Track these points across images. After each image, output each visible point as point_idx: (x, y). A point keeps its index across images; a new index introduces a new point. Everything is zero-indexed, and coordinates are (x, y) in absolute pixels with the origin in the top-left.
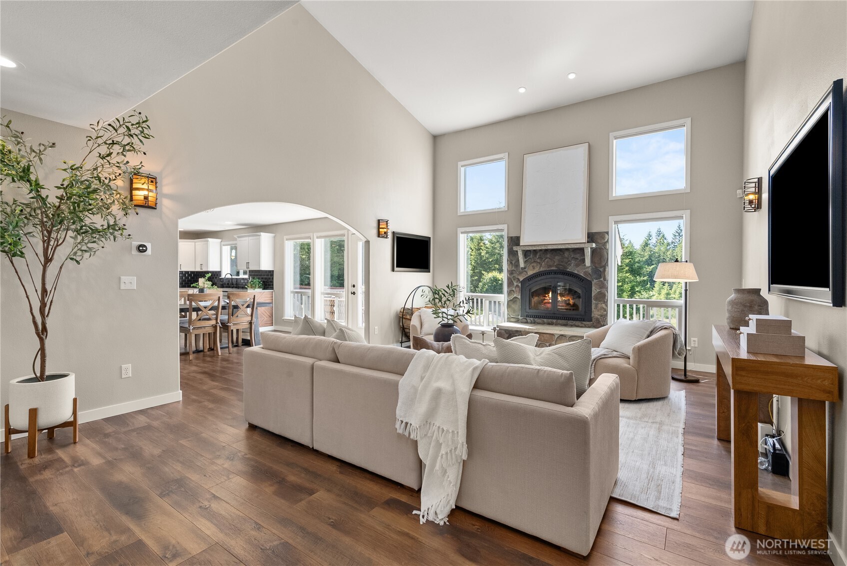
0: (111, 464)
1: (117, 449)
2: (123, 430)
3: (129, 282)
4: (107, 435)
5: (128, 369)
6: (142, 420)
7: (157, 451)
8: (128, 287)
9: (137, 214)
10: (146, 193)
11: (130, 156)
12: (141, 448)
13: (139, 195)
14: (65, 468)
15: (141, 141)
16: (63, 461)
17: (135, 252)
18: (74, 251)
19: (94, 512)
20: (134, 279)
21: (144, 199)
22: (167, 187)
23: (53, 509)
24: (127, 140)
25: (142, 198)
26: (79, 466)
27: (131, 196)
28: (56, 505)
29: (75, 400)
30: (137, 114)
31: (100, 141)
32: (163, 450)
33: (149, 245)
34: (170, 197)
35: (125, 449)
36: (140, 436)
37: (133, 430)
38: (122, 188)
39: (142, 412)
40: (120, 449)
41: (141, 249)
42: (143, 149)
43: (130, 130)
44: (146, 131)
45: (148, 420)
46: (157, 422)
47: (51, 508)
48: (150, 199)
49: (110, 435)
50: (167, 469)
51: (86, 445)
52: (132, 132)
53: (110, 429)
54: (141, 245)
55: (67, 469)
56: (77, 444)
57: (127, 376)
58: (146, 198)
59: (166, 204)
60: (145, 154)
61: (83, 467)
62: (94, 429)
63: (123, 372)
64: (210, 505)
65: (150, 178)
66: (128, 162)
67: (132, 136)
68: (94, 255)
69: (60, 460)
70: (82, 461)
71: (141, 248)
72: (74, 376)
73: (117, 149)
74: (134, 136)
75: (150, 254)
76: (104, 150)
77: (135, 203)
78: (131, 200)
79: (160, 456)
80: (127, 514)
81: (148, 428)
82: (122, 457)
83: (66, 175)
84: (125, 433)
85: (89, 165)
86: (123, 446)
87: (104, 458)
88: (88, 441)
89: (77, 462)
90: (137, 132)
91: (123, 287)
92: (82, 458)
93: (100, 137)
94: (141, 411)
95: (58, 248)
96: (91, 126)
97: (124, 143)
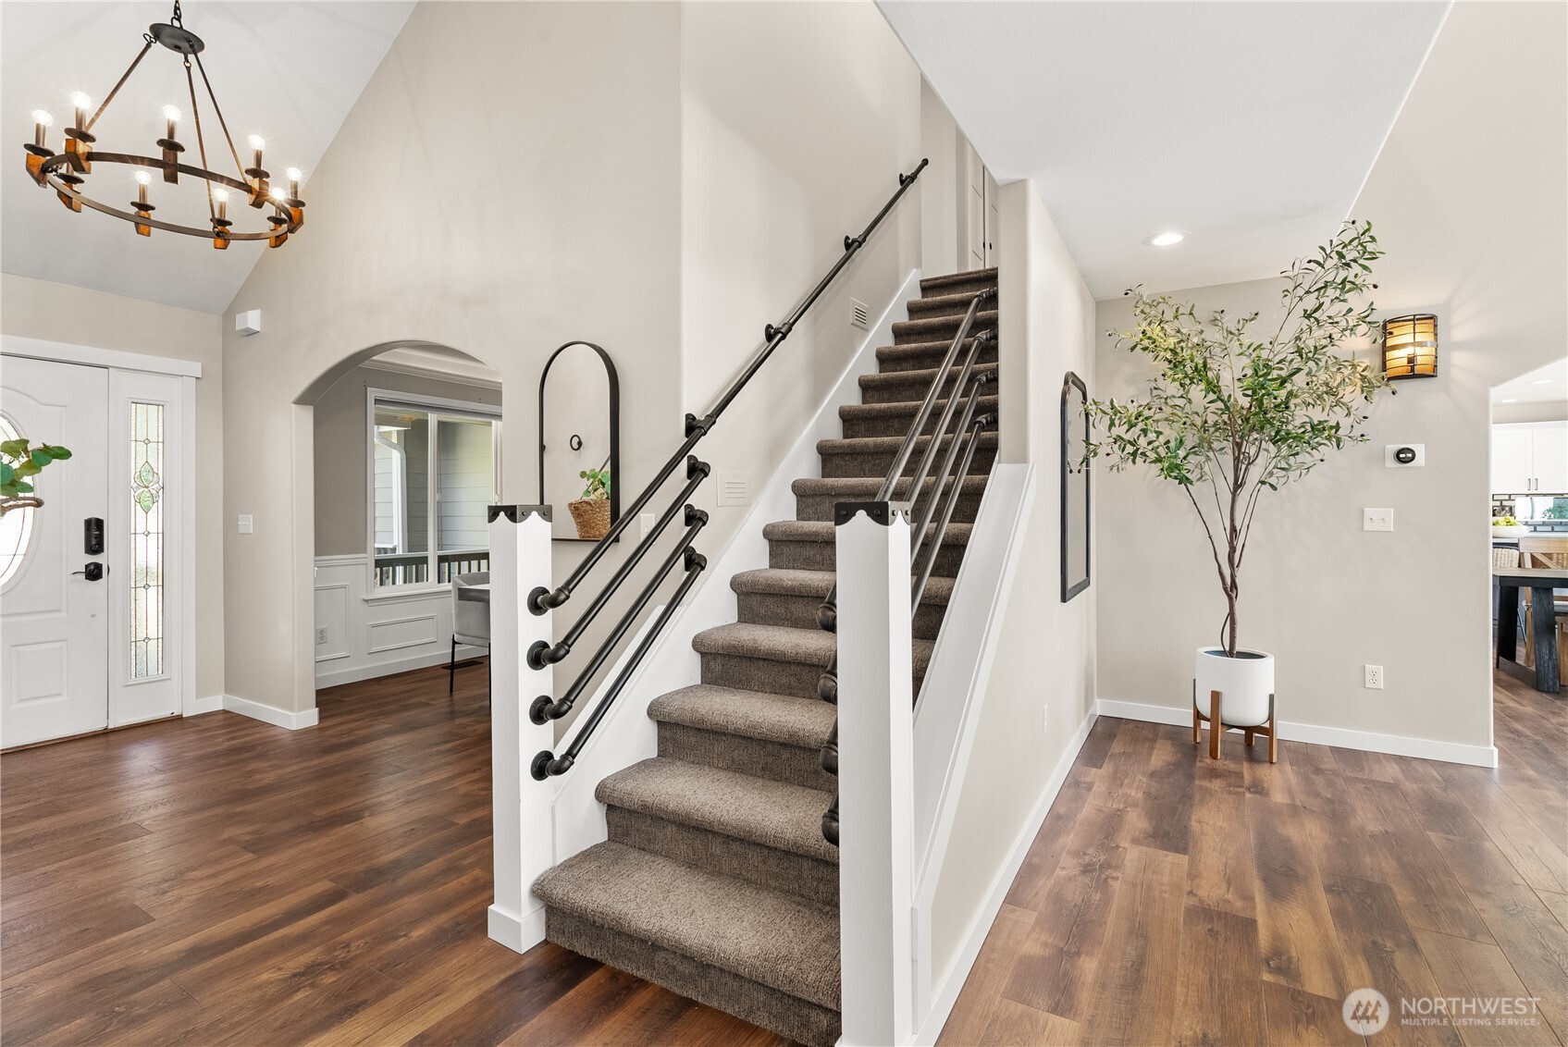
0: (1295, 810)
1: (1317, 795)
2: (1348, 773)
3: (1380, 518)
4: (1318, 771)
5: (1377, 675)
6: (1393, 772)
7: (1374, 827)
8: (1378, 526)
9: (1394, 393)
10: (1409, 351)
11: (1353, 299)
12: (1354, 810)
13: (1398, 359)
14: (1237, 787)
15: (1365, 268)
16: (1242, 777)
17: (1391, 463)
18: (1267, 471)
19: (1230, 854)
20: (1390, 513)
21: (1408, 363)
22: (1460, 328)
23: (1194, 825)
24: (1342, 274)
25: (1405, 361)
26: (1256, 792)
27: (1384, 363)
28: (1200, 822)
29: (1272, 697)
30: (1351, 226)
31: (1300, 292)
32: (1386, 831)
33: (1420, 450)
34: (1465, 346)
35: (1330, 801)
36: (1367, 794)
37: (1362, 781)
38: (1365, 353)
39: (1401, 759)
40: (1321, 798)
41: (1404, 456)
42: (1370, 279)
43: (1343, 257)
44: (1370, 247)
45: (1400, 776)
46: (1415, 786)
47: (1193, 823)
48: (1419, 360)
49: (1323, 773)
50: (1368, 860)
51: (1281, 771)
52: (1349, 257)
53: (1329, 764)
54: (1403, 449)
55: (1240, 790)
56: (1274, 766)
57: (1374, 686)
58: (1411, 360)
59: (1459, 365)
60: (1375, 286)
61: (1258, 796)
62: (1306, 756)
63: (1368, 677)
64: (1393, 952)
65: (1418, 319)
66: (1350, 310)
67: (1348, 265)
68: (1307, 473)
69: (1240, 775)
70: (1263, 788)
71: (1401, 456)
72: (1273, 659)
73: (1331, 293)
74: (1352, 264)
75: (1424, 464)
76: (1310, 303)
77: (1390, 373)
78: (1384, 368)
79: (1373, 836)
80: (1264, 880)
81: (1392, 788)
82: (1316, 809)
83: (1245, 361)
84: (1348, 780)
85: (1288, 335)
86: (1329, 796)
87: (1292, 798)
88: (1288, 768)
89: (1258, 788)
90: (1354, 254)
91: (1368, 526)
92: (1265, 785)
93: (1298, 286)
94: (1401, 757)
95: (1251, 467)
96: (1284, 274)
97: (1339, 280)
